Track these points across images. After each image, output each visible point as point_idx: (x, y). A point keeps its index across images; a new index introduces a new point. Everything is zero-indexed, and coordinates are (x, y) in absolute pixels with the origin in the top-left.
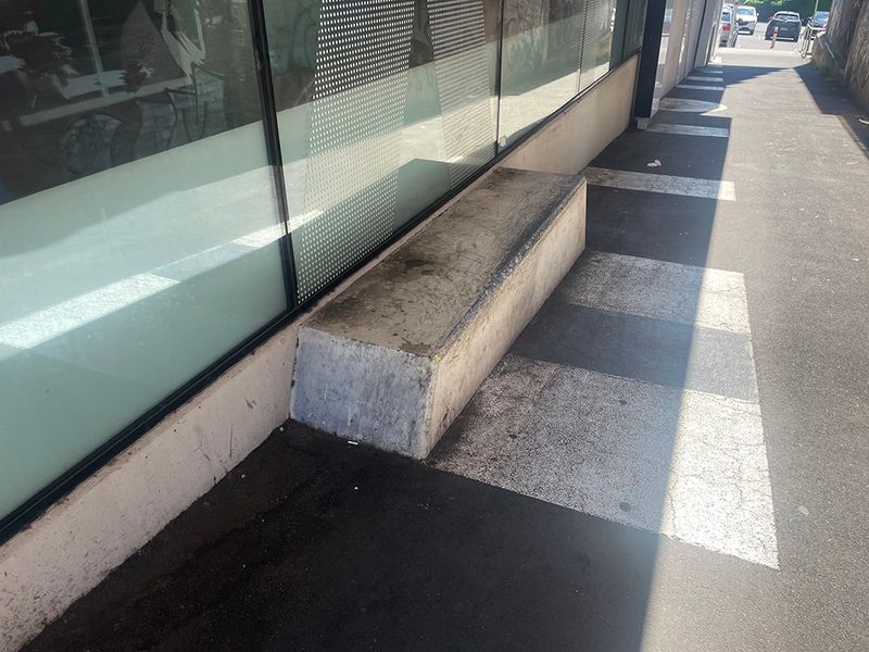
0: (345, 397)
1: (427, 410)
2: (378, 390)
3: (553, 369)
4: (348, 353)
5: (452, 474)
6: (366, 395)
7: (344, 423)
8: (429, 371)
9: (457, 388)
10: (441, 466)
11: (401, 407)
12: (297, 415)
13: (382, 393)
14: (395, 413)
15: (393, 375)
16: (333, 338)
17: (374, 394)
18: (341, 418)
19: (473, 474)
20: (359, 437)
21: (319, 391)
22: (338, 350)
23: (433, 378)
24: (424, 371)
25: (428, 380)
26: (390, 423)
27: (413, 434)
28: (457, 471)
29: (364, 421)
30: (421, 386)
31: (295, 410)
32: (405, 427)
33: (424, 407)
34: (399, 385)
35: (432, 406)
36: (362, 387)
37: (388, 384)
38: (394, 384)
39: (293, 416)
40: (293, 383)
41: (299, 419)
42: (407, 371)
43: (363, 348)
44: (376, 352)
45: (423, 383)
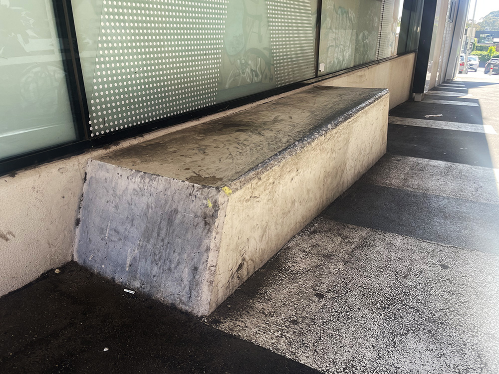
0: (126, 238)
1: (212, 255)
2: (159, 229)
3: (364, 233)
4: (132, 186)
5: (237, 338)
6: (147, 235)
7: (123, 267)
8: (216, 205)
9: (257, 234)
10: (225, 326)
11: (183, 250)
12: (80, 256)
13: (163, 232)
14: (175, 257)
15: (176, 211)
16: (119, 170)
17: (155, 234)
18: (120, 261)
19: (264, 340)
20: (137, 284)
21: (102, 231)
22: (123, 183)
23: (221, 213)
24: (210, 205)
25: (214, 216)
26: (169, 269)
27: (194, 284)
28: (244, 335)
29: (143, 266)
30: (206, 223)
31: (78, 252)
32: (186, 273)
33: (208, 249)
34: (182, 223)
35: (218, 250)
36: (143, 226)
37: (170, 221)
38: (177, 221)
39: (76, 259)
40: (78, 222)
41: (80, 262)
42: (192, 205)
43: (147, 180)
44: (159, 184)
45: (208, 219)
